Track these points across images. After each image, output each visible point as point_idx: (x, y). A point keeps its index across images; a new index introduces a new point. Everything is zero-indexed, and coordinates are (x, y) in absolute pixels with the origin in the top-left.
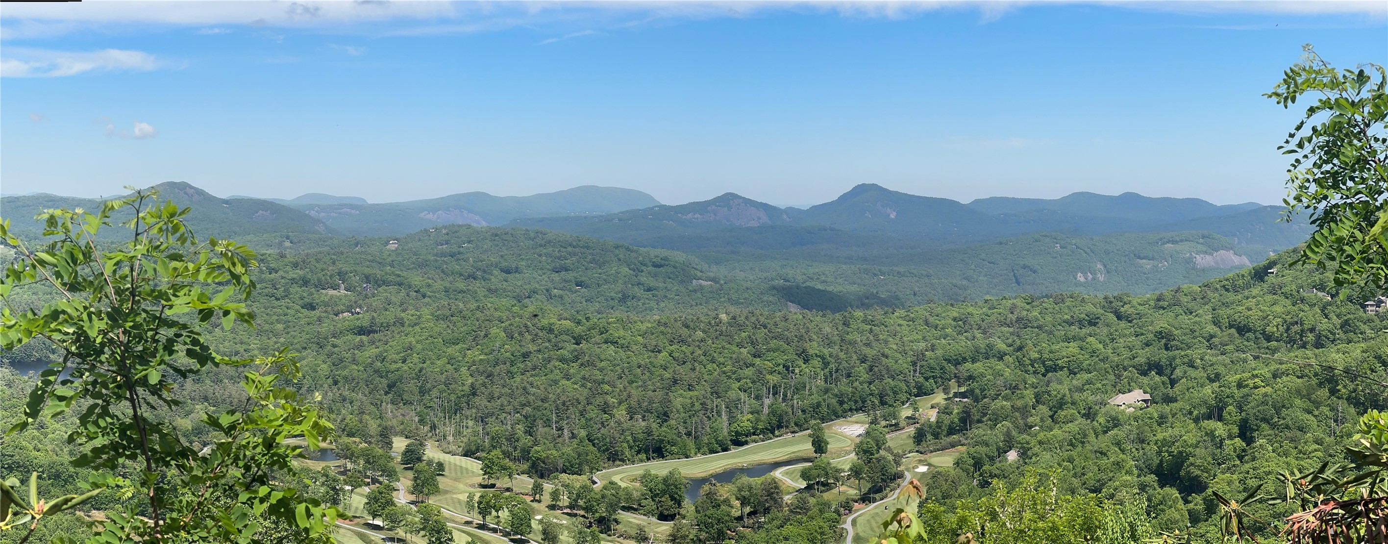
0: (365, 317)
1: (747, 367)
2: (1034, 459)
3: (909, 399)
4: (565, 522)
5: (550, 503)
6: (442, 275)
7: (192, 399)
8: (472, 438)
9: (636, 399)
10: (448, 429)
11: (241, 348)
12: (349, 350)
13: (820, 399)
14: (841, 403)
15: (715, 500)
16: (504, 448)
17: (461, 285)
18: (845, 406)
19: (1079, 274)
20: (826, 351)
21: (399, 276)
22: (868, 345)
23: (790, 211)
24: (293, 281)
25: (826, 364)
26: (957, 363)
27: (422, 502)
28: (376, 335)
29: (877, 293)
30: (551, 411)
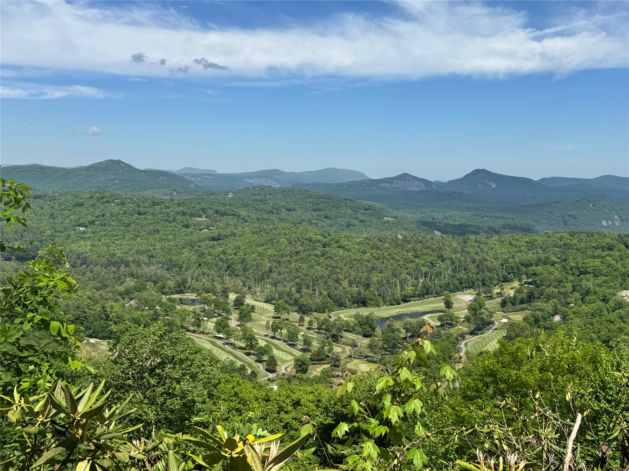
0: (216, 232)
1: (411, 263)
2: (570, 321)
3: (498, 283)
4: (315, 336)
5: (308, 326)
6: (256, 211)
7: (125, 276)
8: (269, 294)
9: (353, 277)
10: (257, 289)
11: (151, 248)
12: (207, 248)
13: (450, 281)
14: (461, 283)
15: (392, 328)
16: (285, 299)
17: (265, 216)
18: (463, 285)
19: (604, 221)
20: (454, 256)
21: (233, 211)
22: (477, 254)
23: (437, 183)
24: (178, 213)
25: (453, 263)
26: (527, 266)
27: (243, 325)
28: (221, 241)
29: (483, 227)
30: (310, 281)
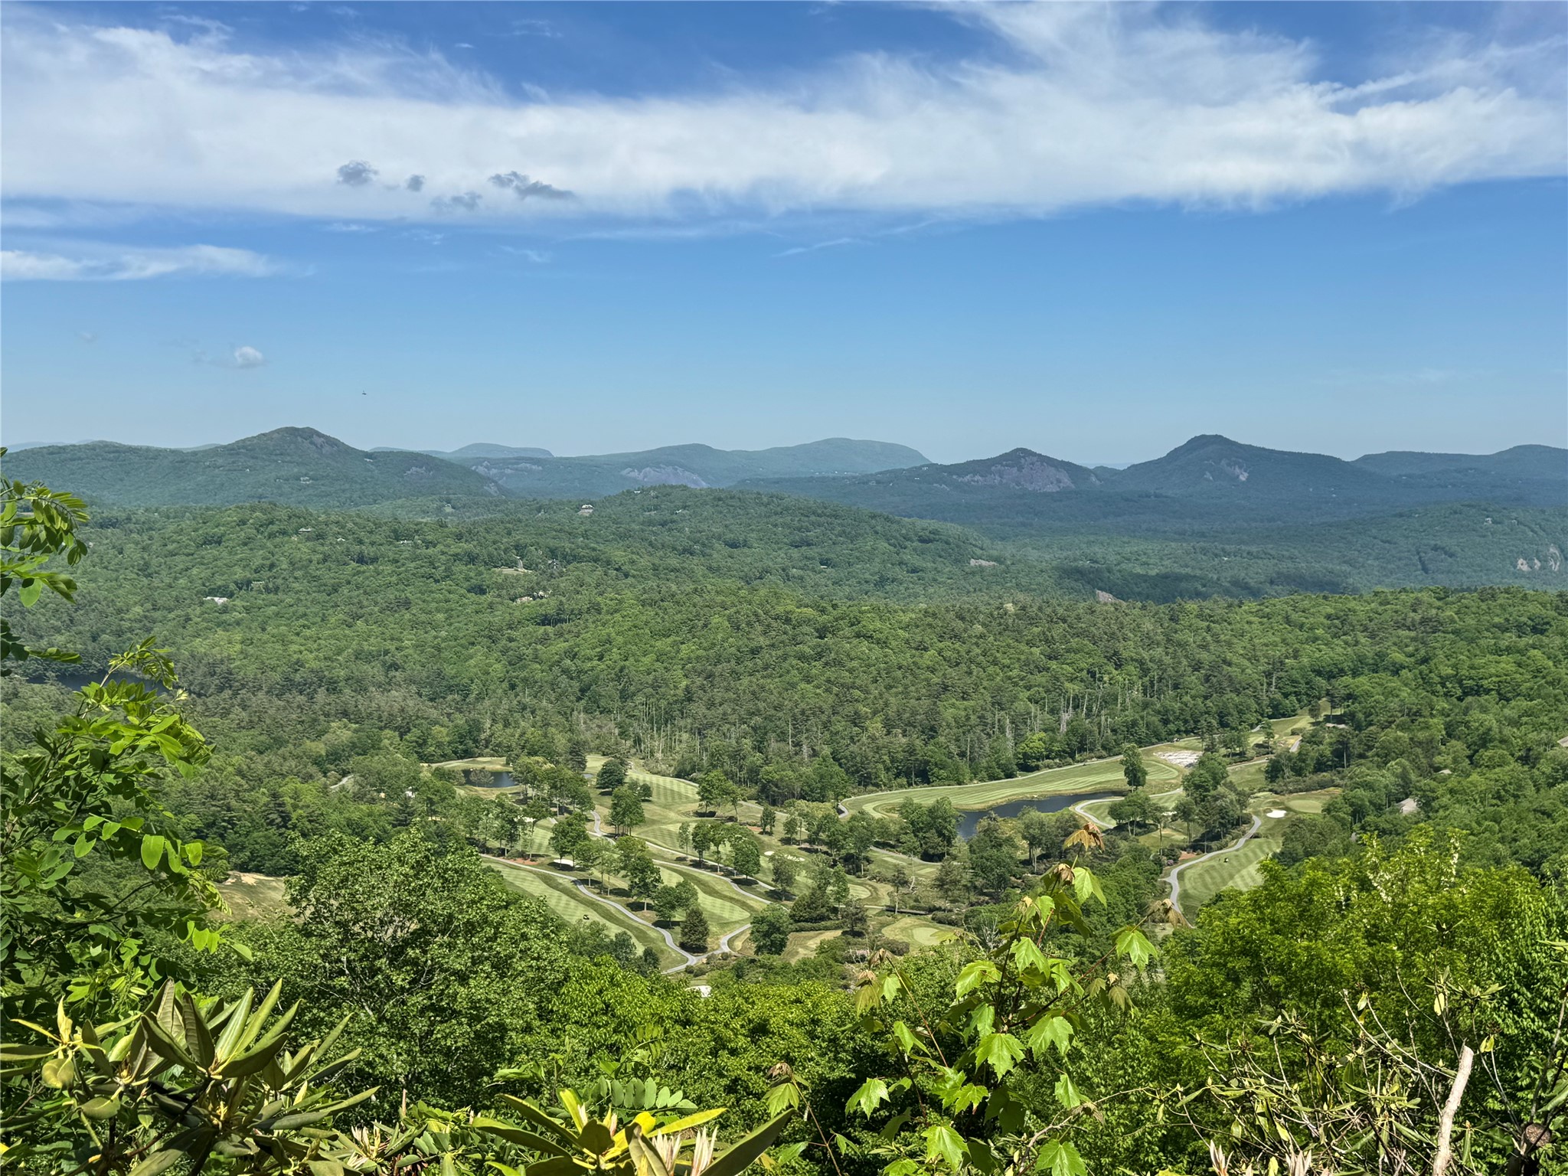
0: (551, 602)
1: (1040, 672)
2: (1441, 813)
3: (1260, 721)
4: (802, 859)
5: (783, 835)
6: (650, 549)
7: (327, 715)
8: (686, 755)
9: (895, 709)
10: (657, 743)
11: (391, 646)
12: (530, 644)
13: (1137, 716)
14: (1166, 722)
15: (996, 838)
16: (727, 767)
17: (674, 561)
18: (1171, 726)
19: (1521, 561)
20: (1146, 655)
21: (594, 549)
22: (1204, 647)
23: (1102, 472)
24: (456, 557)
25: (1145, 671)
26: (1330, 676)
27: (623, 834)
28: (564, 625)
29: (1218, 579)
30: (787, 723)
